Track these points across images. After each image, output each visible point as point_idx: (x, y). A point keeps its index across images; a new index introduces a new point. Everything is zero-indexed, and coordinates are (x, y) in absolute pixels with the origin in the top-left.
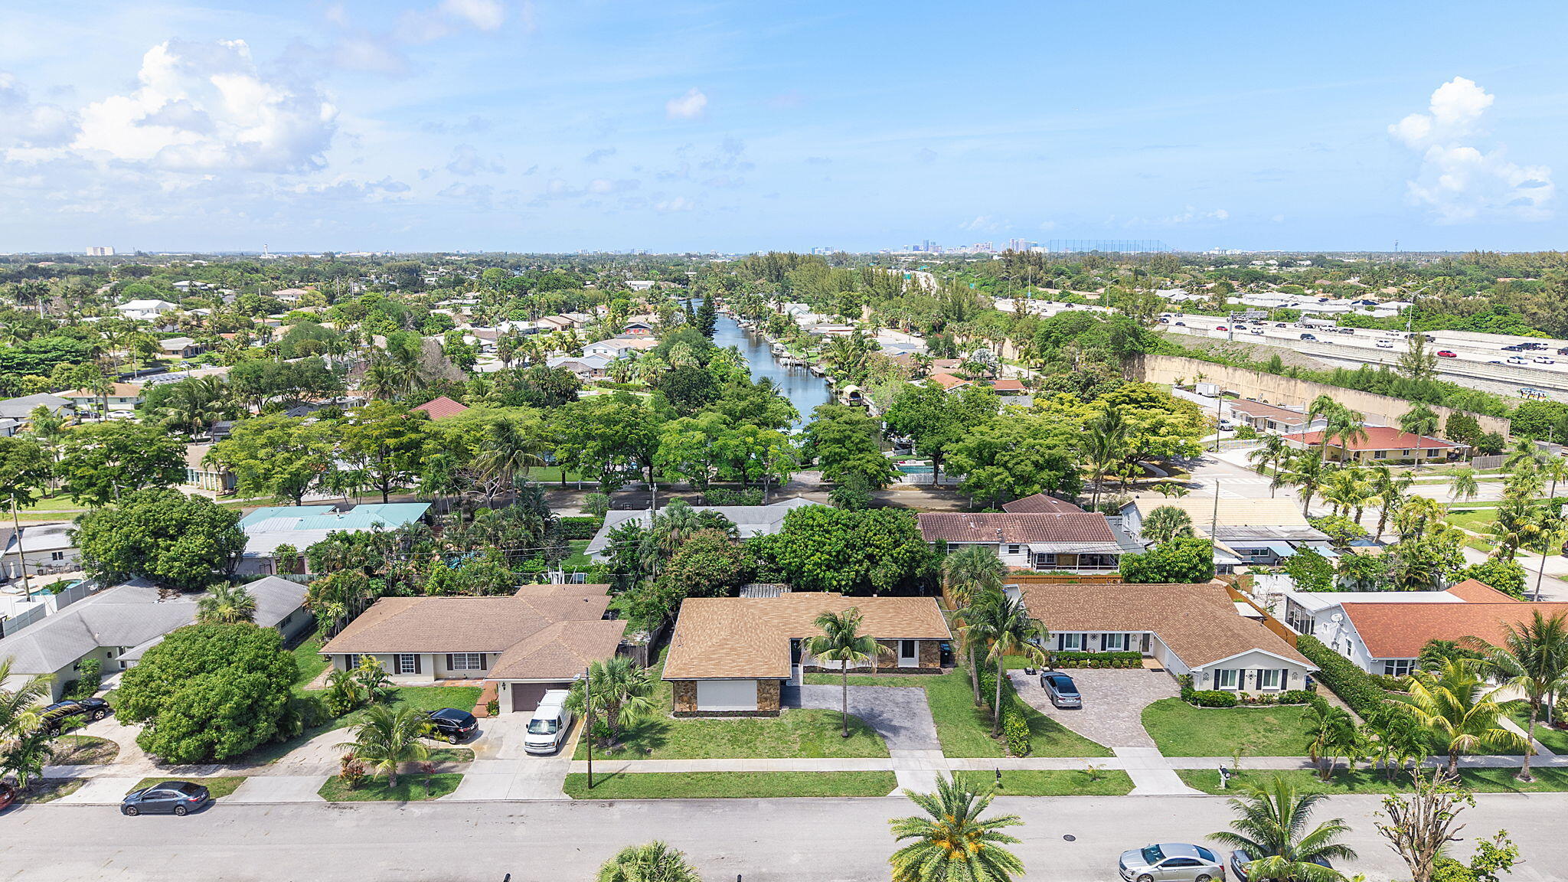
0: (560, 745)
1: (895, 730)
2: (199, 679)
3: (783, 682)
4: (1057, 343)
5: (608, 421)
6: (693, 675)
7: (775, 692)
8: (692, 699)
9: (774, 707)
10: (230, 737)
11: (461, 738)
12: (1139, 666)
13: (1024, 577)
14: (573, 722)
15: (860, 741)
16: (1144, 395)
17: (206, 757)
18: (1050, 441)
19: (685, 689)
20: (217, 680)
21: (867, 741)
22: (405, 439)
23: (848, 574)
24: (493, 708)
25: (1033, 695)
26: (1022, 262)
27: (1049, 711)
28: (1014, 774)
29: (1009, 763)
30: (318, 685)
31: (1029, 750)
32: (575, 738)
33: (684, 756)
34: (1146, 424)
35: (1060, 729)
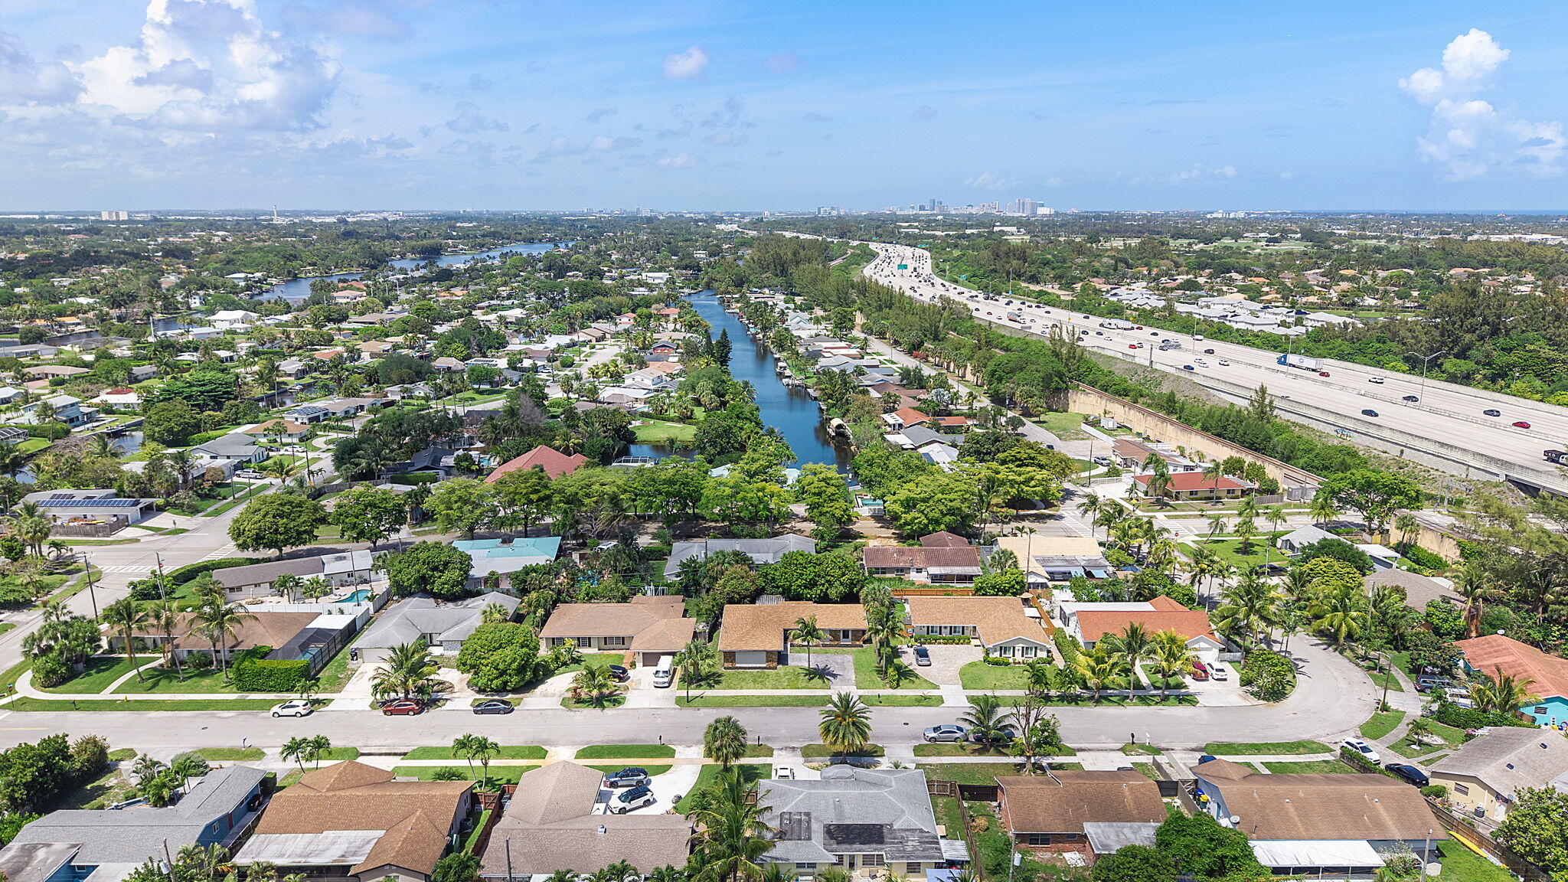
0: (670, 683)
1: (835, 676)
2: (499, 651)
3: (779, 652)
4: (1000, 380)
5: (671, 482)
6: (733, 649)
7: (775, 657)
8: (733, 661)
9: (775, 664)
10: (515, 679)
11: (621, 679)
12: (969, 643)
13: (922, 590)
14: (675, 670)
15: (817, 681)
16: (1026, 456)
17: (503, 689)
18: (952, 496)
19: (730, 656)
20: (508, 651)
21: (821, 681)
22: (542, 494)
23: (816, 591)
24: (633, 665)
25: (908, 659)
26: (1008, 257)
27: (914, 667)
28: (888, 697)
29: (889, 692)
30: (544, 652)
31: (898, 685)
32: (676, 679)
33: (731, 688)
34: (1021, 479)
35: (917, 676)
